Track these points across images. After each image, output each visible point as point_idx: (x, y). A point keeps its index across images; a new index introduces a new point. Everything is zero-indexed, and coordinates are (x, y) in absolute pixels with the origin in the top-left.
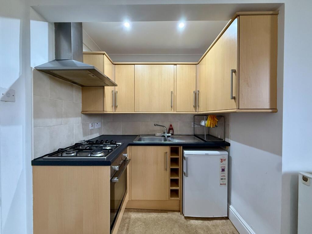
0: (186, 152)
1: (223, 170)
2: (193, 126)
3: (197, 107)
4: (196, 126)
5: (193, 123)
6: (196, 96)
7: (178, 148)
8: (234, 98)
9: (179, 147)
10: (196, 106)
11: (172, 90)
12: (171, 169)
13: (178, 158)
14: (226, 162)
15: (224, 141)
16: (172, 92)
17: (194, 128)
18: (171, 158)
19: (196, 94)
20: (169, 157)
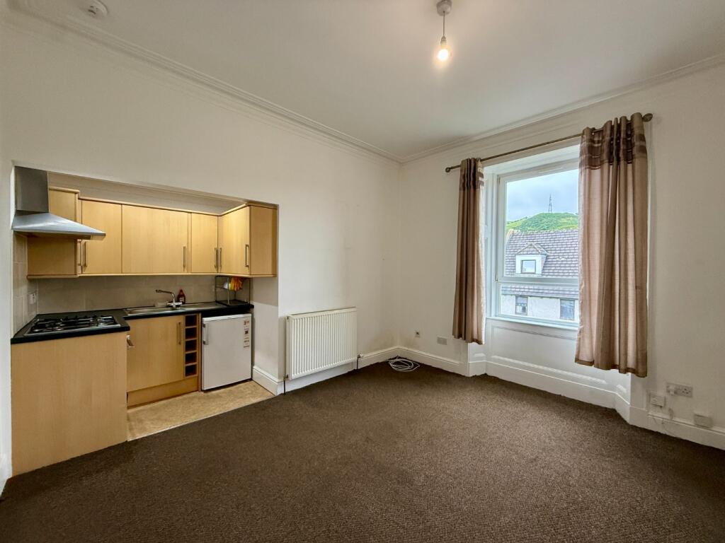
0: (205, 319)
1: (247, 332)
2: (214, 290)
3: (219, 268)
4: (218, 290)
5: (214, 287)
6: (218, 254)
7: (196, 316)
8: (247, 266)
9: (197, 314)
10: (217, 266)
11: (185, 245)
12: (187, 342)
13: (195, 329)
14: (250, 324)
15: (249, 304)
16: (184, 248)
17: (216, 292)
18: (186, 330)
19: (217, 251)
20: (183, 328)
